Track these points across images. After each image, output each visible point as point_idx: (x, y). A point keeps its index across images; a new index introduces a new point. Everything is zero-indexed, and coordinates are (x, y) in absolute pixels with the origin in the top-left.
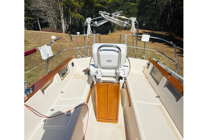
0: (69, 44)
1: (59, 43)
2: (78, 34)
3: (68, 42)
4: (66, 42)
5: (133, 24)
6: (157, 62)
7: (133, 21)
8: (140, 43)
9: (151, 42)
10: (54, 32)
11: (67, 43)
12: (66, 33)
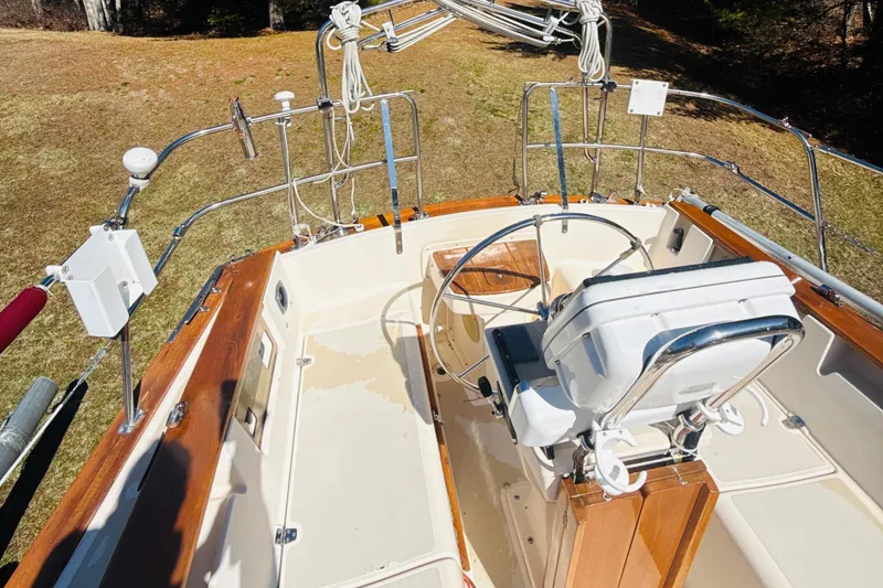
0: (146, 97)
1: (79, 95)
2: (286, 105)
3: (138, 88)
4: (125, 84)
5: (592, 32)
6: (708, 211)
7: (592, 16)
8: (508, 65)
9: (553, 56)
10: (31, 23)
11: (133, 94)
12: (108, 29)
